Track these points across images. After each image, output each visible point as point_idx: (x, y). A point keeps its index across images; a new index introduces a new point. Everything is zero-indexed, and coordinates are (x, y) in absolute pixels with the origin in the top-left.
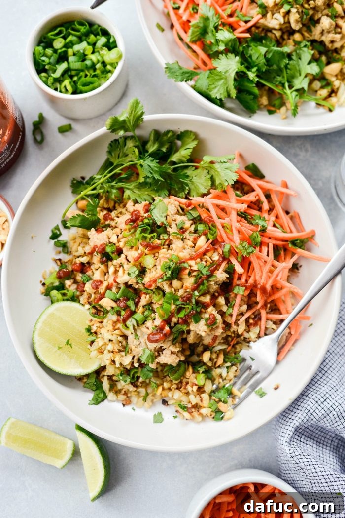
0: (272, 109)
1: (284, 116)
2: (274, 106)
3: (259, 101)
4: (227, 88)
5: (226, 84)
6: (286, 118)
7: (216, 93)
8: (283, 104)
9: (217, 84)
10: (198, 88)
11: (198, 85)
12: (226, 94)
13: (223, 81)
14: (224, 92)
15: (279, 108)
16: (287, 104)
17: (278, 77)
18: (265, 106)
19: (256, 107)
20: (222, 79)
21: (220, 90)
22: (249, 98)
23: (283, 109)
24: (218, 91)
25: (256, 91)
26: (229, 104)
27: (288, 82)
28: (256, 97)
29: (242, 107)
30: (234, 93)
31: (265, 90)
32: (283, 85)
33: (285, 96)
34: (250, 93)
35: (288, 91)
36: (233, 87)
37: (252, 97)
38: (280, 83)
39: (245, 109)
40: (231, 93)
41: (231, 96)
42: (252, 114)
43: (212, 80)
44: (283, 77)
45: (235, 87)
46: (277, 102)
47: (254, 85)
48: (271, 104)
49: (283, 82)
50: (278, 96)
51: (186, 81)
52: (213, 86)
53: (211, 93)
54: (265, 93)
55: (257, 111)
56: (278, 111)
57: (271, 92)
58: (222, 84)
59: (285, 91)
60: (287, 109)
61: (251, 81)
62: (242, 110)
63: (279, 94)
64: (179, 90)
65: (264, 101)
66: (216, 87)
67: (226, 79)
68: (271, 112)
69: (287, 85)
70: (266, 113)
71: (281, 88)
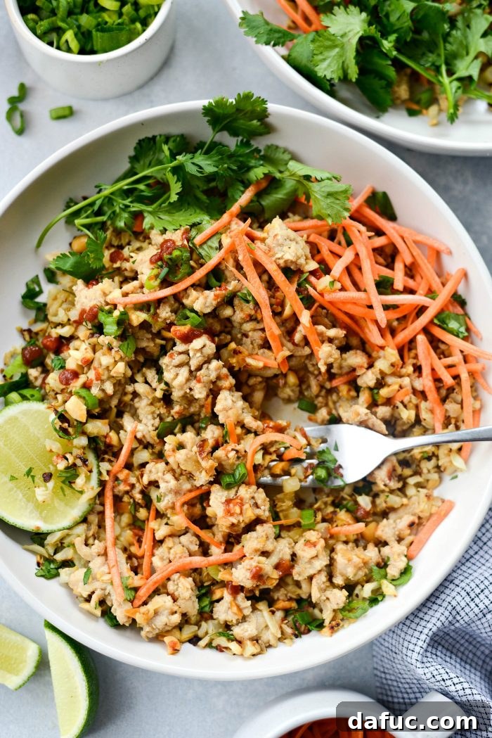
0: (415, 107)
1: (435, 122)
2: (418, 102)
3: (394, 92)
4: (343, 62)
5: (341, 56)
6: (436, 125)
7: (325, 69)
8: (434, 100)
9: (326, 54)
10: (295, 58)
11: (294, 55)
12: (340, 73)
13: (337, 50)
14: (338, 69)
15: (427, 107)
16: (441, 102)
17: (430, 55)
18: (404, 102)
19: (389, 102)
20: (336, 46)
21: (332, 65)
22: (377, 84)
23: (433, 109)
24: (329, 65)
25: (392, 72)
26: (344, 92)
27: (447, 64)
28: (390, 84)
29: (365, 99)
30: (354, 73)
31: (406, 75)
32: (437, 69)
33: (438, 87)
34: (381, 76)
35: (445, 79)
36: (354, 61)
37: (384, 83)
38: (433, 64)
39: (368, 103)
40: (349, 71)
41: (349, 77)
42: (381, 114)
43: (320, 47)
44: (439, 55)
45: (357, 63)
46: (424, 97)
47: (390, 62)
48: (413, 98)
49: (437, 64)
50: (427, 87)
51: (274, 45)
52: (320, 57)
53: (316, 69)
54: (405, 79)
55: (390, 110)
56: (424, 111)
57: (415, 78)
58: (335, 55)
59: (440, 78)
60: (440, 110)
61: (386, 56)
62: (365, 105)
63: (430, 82)
64: (261, 61)
65: (403, 91)
66: (324, 59)
67: (342, 47)
68: (412, 113)
69: (444, 69)
70: (405, 113)
71: (433, 73)
